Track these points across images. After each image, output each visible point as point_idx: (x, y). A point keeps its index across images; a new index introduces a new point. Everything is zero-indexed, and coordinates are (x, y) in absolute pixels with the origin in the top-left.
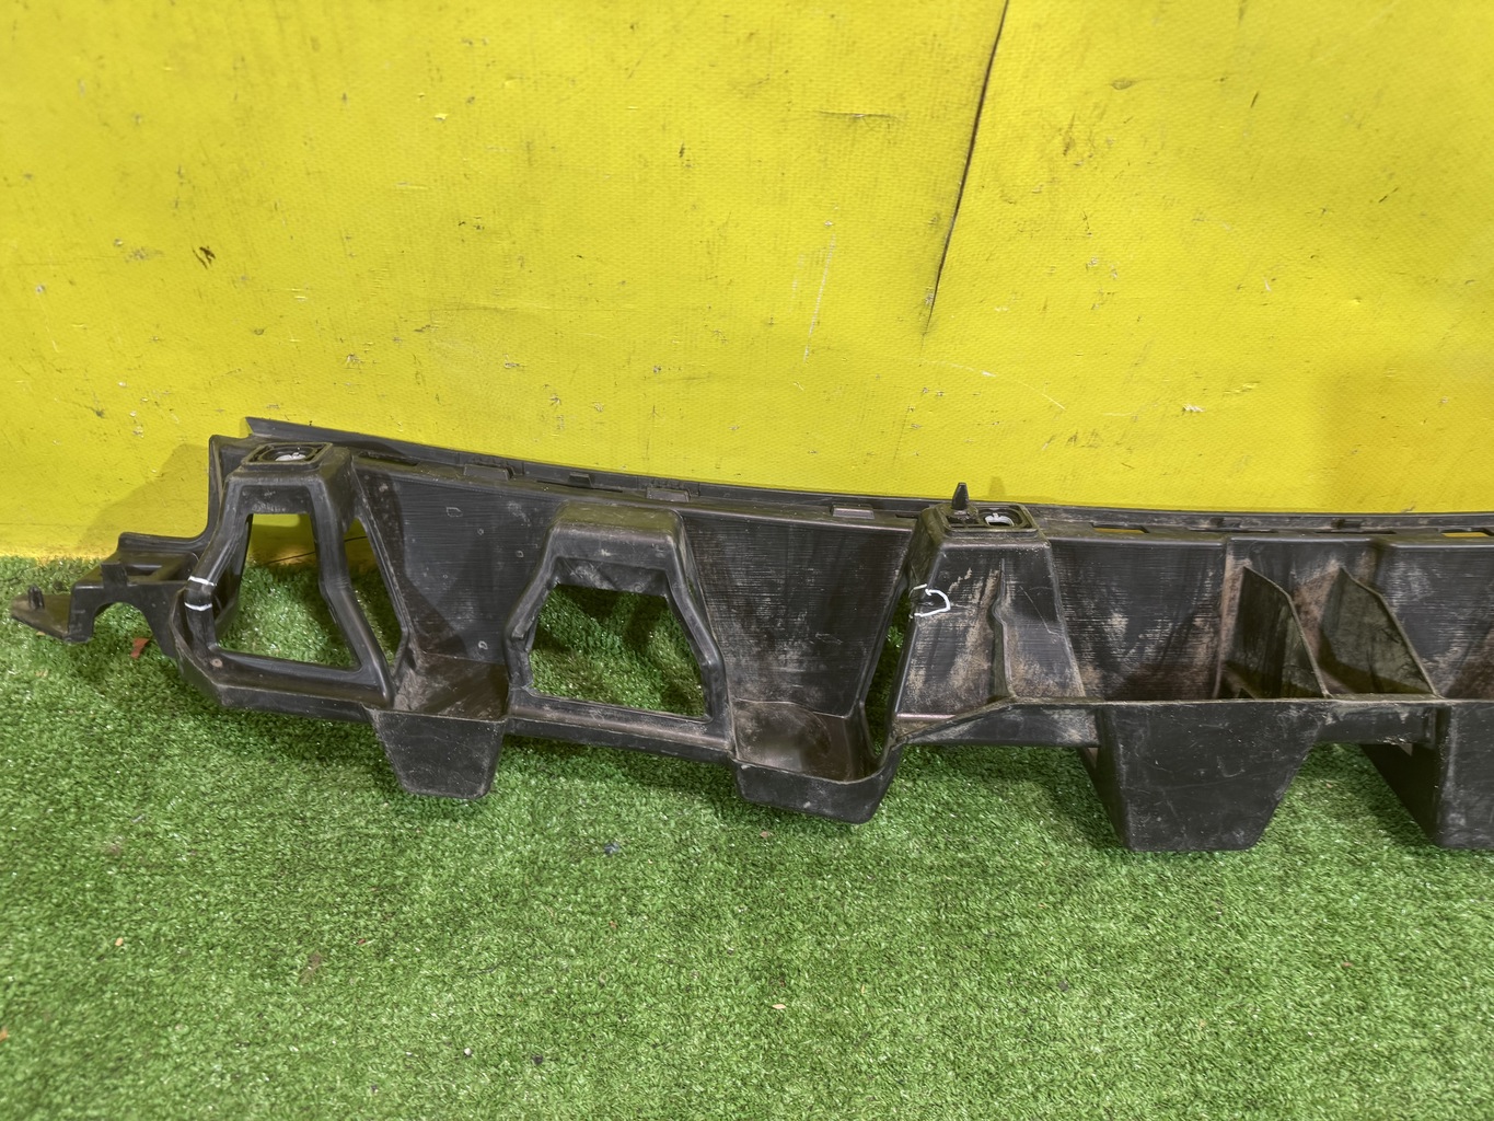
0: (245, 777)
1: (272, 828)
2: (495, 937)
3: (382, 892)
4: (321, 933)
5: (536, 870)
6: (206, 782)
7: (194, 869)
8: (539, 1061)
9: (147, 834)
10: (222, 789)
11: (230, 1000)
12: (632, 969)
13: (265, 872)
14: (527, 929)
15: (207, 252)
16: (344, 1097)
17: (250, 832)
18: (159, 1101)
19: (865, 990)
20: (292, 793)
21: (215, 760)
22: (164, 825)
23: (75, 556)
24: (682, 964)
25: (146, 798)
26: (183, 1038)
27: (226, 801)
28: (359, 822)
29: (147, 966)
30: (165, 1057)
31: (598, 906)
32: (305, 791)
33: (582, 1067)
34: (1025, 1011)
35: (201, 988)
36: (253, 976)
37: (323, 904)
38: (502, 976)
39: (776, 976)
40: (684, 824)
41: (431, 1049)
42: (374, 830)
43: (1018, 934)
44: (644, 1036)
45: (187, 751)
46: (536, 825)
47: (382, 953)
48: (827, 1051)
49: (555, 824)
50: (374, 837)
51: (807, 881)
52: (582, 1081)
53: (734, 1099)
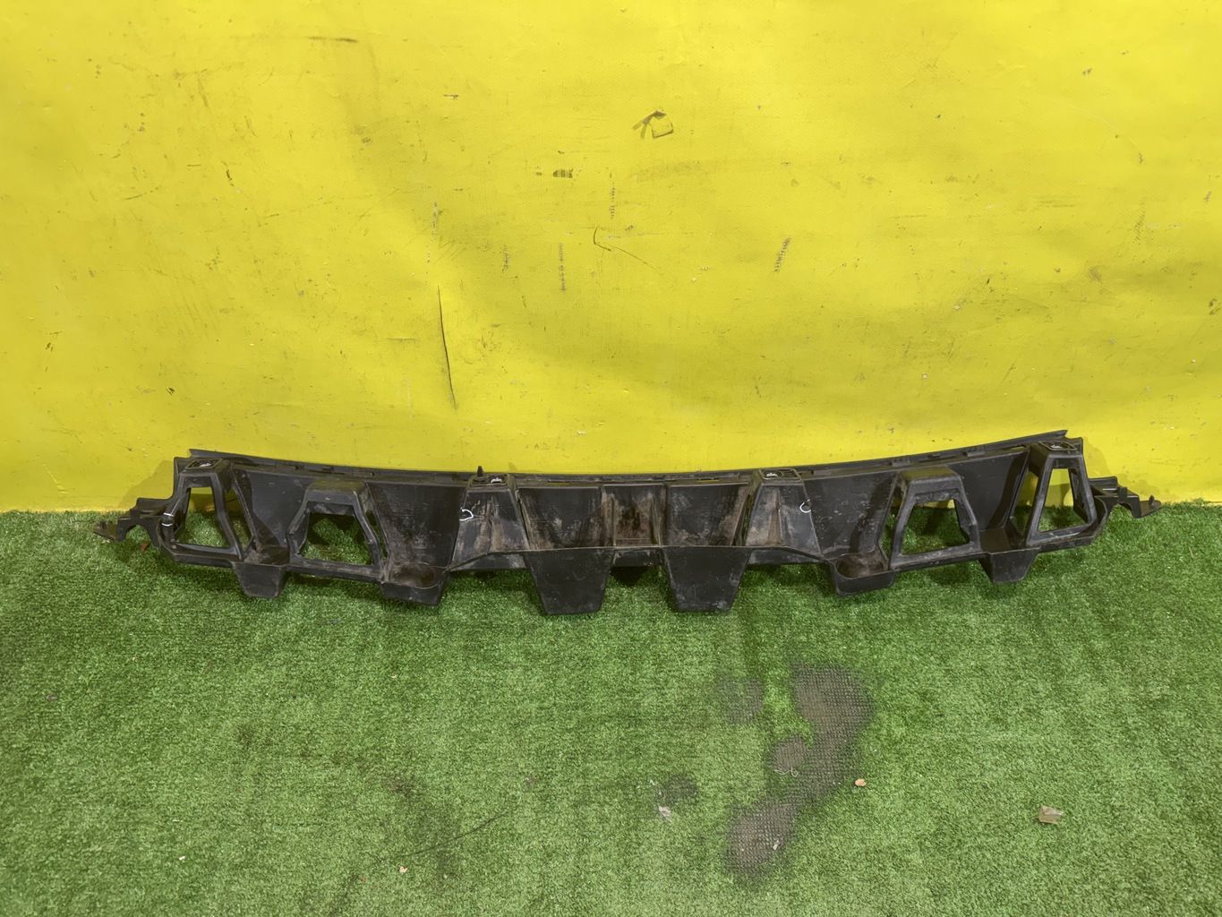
0: (187, 597)
1: (197, 617)
2: (282, 655)
3: (238, 639)
4: (214, 655)
5: (303, 631)
6: (171, 600)
7: (164, 633)
8: (295, 697)
9: (146, 620)
10: (177, 602)
11: (176, 679)
12: (337, 666)
13: (193, 632)
14: (296, 651)
15: (172, 390)
16: (219, 711)
17: (187, 618)
18: (148, 712)
19: (430, 670)
20: (205, 603)
21: (175, 591)
22: (152, 616)
23: (117, 510)
24: (358, 662)
25: (145, 606)
26: (157, 692)
27: (178, 607)
28: (232, 614)
29: (144, 667)
30: (150, 698)
31: (326, 643)
32: (211, 603)
33: (311, 699)
34: (494, 677)
35: (165, 675)
36: (185, 670)
37: (215, 645)
38: (284, 669)
39: (395, 667)
40: (366, 612)
41: (254, 694)
42: (238, 616)
43: (499, 649)
44: (337, 688)
45: (163, 588)
46: (305, 614)
47: (237, 661)
48: (409, 693)
49: (313, 613)
50: (238, 619)
51: (415, 632)
52: (310, 703)
53: (368, 709)
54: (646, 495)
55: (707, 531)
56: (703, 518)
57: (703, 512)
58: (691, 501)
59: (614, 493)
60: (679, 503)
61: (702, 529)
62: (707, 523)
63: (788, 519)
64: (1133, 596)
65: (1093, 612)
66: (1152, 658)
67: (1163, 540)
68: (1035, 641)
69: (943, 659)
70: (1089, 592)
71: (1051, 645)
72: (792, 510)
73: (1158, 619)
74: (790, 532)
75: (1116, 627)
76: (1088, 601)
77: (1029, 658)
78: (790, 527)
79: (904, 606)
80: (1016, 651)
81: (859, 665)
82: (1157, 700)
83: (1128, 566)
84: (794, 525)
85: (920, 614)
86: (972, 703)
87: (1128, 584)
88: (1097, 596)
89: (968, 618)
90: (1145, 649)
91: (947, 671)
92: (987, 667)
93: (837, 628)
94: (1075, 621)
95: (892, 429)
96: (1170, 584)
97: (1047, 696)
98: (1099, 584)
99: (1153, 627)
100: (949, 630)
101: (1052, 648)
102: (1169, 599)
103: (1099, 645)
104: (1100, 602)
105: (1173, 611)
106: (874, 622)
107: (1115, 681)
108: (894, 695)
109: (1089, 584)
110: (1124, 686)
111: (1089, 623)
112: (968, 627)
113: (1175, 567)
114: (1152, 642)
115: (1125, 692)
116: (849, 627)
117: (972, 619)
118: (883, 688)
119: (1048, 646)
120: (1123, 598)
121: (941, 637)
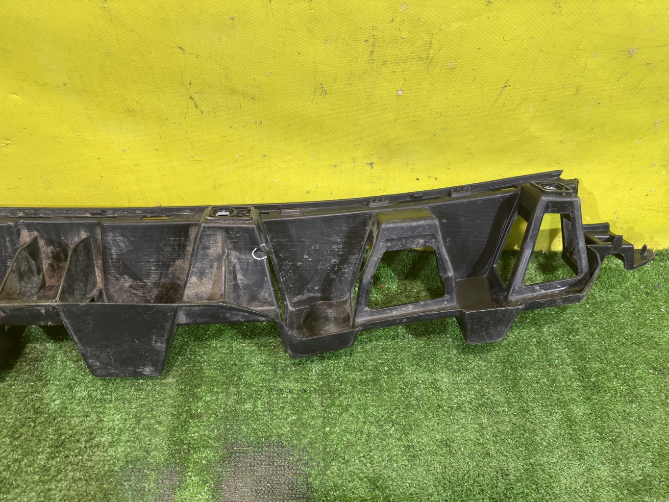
54: (78, 234)
55: (154, 277)
56: (148, 262)
57: (148, 255)
58: (131, 243)
59: (38, 230)
60: (116, 244)
61: (148, 275)
62: (153, 268)
63: (238, 267)
64: (615, 351)
65: (574, 370)
66: (633, 426)
67: (645, 288)
68: (510, 407)
69: (406, 431)
70: (571, 345)
71: (527, 411)
72: (244, 257)
73: (640, 378)
74: (239, 282)
75: (596, 388)
76: (569, 357)
77: (502, 428)
78: (239, 276)
79: (371, 363)
80: (488, 419)
81: (306, 441)
82: (638, 481)
83: (610, 316)
84: (244, 275)
85: (387, 373)
86: (430, 492)
87: (611, 337)
88: (579, 351)
89: (439, 378)
90: (626, 416)
91: (408, 447)
92: (453, 441)
93: (291, 392)
94: (554, 381)
95: (371, 164)
96: (653, 337)
97: (518, 481)
98: (582, 336)
99: (635, 388)
100: (417, 393)
101: (527, 416)
102: (652, 354)
103: (579, 411)
104: (582, 358)
105: (655, 369)
106: (335, 382)
107: (593, 457)
108: (340, 482)
109: (571, 337)
110: (603, 463)
111: (569, 383)
112: (438, 389)
113: (657, 318)
114: (634, 406)
115: (604, 471)
116: (305, 391)
117: (444, 378)
118: (328, 472)
119: (524, 411)
120: (605, 353)
121: (406, 402)
